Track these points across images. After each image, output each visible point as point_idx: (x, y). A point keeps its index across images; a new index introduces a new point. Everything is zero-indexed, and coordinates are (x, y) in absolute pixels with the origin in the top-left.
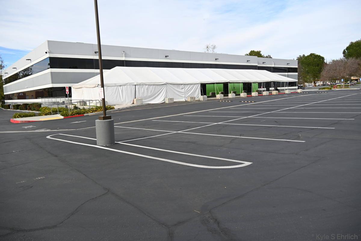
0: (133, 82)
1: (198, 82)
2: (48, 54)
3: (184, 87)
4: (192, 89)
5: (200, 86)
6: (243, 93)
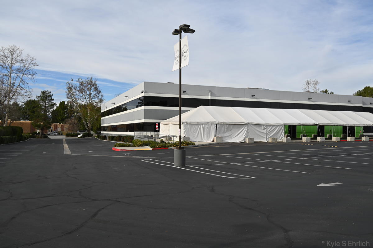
0: (215, 121)
1: (282, 122)
2: (143, 93)
3: (267, 128)
4: (275, 130)
5: (283, 127)
6: (335, 137)
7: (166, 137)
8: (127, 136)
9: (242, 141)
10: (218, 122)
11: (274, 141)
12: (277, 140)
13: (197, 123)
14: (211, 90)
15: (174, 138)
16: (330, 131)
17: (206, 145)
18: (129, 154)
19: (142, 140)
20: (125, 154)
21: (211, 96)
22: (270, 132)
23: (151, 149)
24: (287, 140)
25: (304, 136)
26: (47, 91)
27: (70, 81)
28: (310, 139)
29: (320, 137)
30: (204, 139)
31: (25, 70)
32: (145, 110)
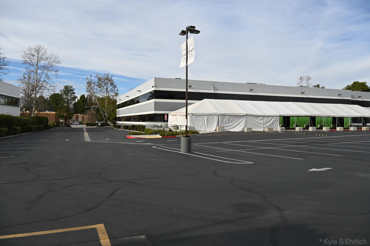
0: (217, 112)
1: (278, 114)
2: (154, 88)
3: (263, 119)
4: (271, 121)
5: (278, 118)
6: (325, 127)
7: (174, 126)
8: (139, 126)
9: (241, 130)
10: (220, 113)
11: (270, 131)
12: (272, 129)
13: (201, 114)
14: (214, 85)
15: (181, 127)
16: (321, 121)
17: (209, 134)
18: (141, 141)
19: (153, 129)
20: (138, 141)
21: (214, 90)
22: (266, 122)
23: (161, 137)
24: (281, 129)
25: (297, 126)
26: (69, 86)
27: (89, 77)
28: (302, 129)
29: (311, 127)
30: (208, 129)
31: (49, 66)
32: (155, 102)
